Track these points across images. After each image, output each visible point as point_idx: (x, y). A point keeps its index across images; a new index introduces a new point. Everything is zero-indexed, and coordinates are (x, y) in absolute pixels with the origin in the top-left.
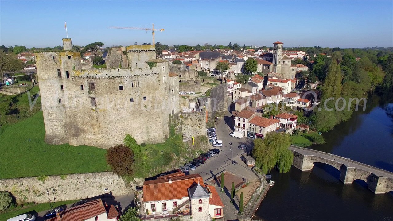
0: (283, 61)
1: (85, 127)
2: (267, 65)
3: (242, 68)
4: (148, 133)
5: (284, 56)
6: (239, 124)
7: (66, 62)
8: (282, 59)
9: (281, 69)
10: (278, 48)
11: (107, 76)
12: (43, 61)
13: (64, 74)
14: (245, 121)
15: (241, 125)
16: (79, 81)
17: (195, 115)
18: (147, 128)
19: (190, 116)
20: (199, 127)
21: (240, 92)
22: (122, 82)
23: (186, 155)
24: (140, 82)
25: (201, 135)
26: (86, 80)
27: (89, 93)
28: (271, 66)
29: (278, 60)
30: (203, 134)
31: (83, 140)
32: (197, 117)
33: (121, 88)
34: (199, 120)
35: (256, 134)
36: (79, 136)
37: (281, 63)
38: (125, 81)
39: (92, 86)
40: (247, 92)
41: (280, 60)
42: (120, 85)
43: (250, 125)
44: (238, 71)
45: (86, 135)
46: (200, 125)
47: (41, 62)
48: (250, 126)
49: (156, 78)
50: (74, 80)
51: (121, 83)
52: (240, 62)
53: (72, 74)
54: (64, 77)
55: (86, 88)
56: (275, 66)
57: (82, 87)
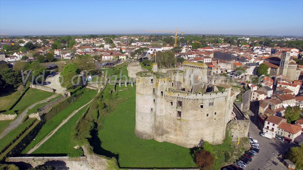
0: (290, 66)
1: (169, 130)
2: (274, 68)
3: (254, 71)
4: (214, 137)
5: (291, 61)
6: (268, 127)
7: (162, 85)
8: (289, 64)
9: (287, 72)
10: (286, 55)
11: (194, 99)
12: (144, 83)
13: (159, 93)
14: (275, 126)
16: (170, 99)
17: (242, 122)
18: (214, 134)
19: (238, 123)
20: (244, 131)
21: (258, 94)
22: (203, 102)
23: (235, 152)
24: (214, 103)
25: (245, 136)
26: (176, 99)
27: (177, 108)
28: (278, 69)
29: (285, 65)
30: (246, 136)
31: (166, 138)
32: (244, 124)
33: (202, 107)
34: (245, 126)
35: (284, 137)
36: (163, 135)
37: (287, 67)
38: (205, 102)
39: (180, 103)
40: (264, 94)
41: (287, 65)
42: (201, 105)
43: (279, 129)
44: (250, 73)
45: (169, 135)
46: (244, 130)
47: (142, 83)
48: (279, 131)
49: (224, 99)
50: (166, 98)
51: (202, 103)
52: (252, 66)
53: (165, 93)
54: (159, 95)
55: (175, 104)
56: (282, 69)
57: (172, 103)
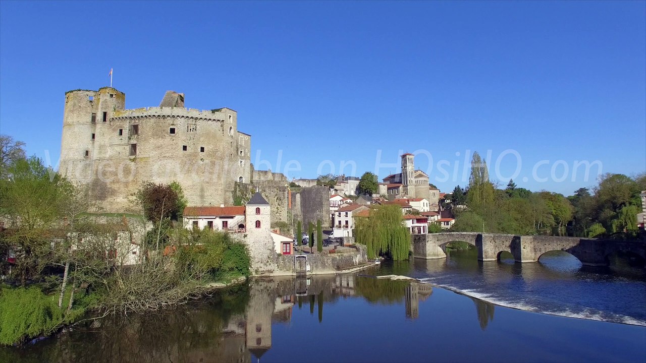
0: (417, 179)
1: (115, 186)
2: (395, 188)
3: (357, 189)
4: (202, 197)
5: (418, 173)
6: (340, 222)
7: (106, 101)
8: (415, 177)
9: (416, 191)
11: (156, 115)
12: (76, 101)
13: (100, 116)
14: (348, 215)
15: (343, 223)
16: (118, 124)
17: (272, 190)
18: (202, 190)
19: (264, 191)
20: (277, 208)
22: (175, 123)
24: (198, 127)
25: (281, 221)
26: (128, 122)
27: (130, 138)
28: (401, 188)
29: (409, 179)
30: (284, 221)
31: (109, 206)
32: (275, 194)
33: (173, 131)
34: (277, 199)
36: (104, 200)
37: (414, 182)
38: (179, 123)
39: (135, 129)
41: (412, 179)
42: (172, 127)
44: (350, 192)
45: (115, 198)
46: (279, 206)
47: (72, 103)
49: (219, 126)
50: (112, 124)
51: (173, 125)
52: (352, 180)
53: (110, 115)
54: (99, 120)
55: (126, 132)
56: (406, 186)
57: (121, 131)
